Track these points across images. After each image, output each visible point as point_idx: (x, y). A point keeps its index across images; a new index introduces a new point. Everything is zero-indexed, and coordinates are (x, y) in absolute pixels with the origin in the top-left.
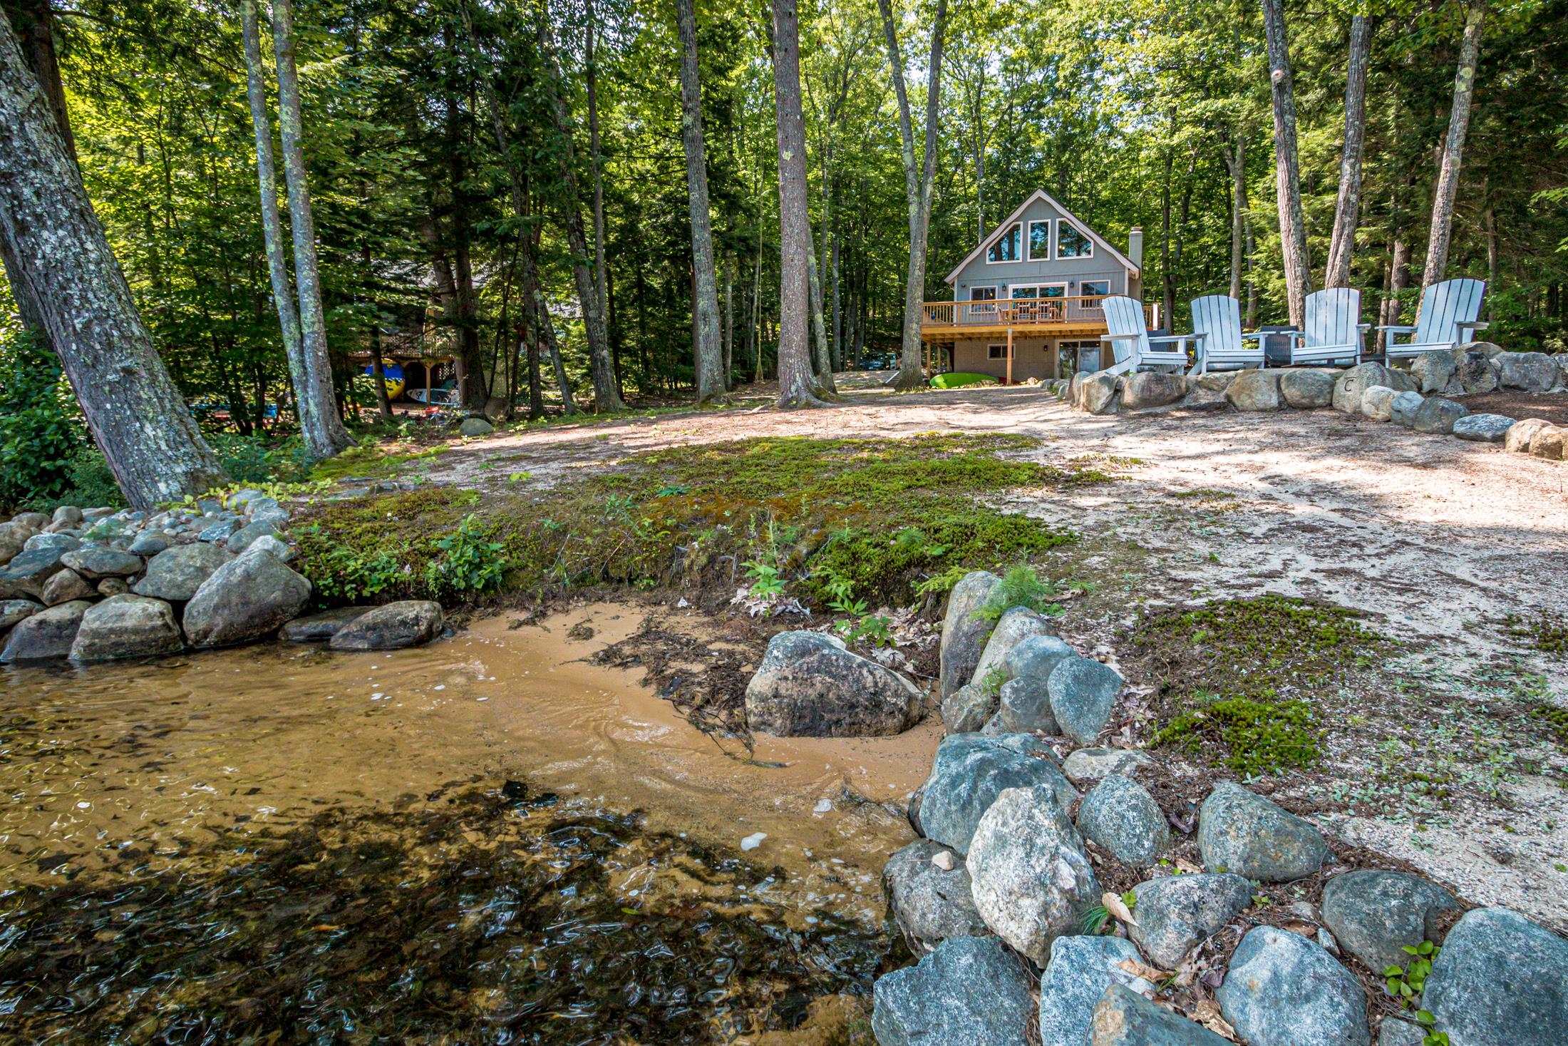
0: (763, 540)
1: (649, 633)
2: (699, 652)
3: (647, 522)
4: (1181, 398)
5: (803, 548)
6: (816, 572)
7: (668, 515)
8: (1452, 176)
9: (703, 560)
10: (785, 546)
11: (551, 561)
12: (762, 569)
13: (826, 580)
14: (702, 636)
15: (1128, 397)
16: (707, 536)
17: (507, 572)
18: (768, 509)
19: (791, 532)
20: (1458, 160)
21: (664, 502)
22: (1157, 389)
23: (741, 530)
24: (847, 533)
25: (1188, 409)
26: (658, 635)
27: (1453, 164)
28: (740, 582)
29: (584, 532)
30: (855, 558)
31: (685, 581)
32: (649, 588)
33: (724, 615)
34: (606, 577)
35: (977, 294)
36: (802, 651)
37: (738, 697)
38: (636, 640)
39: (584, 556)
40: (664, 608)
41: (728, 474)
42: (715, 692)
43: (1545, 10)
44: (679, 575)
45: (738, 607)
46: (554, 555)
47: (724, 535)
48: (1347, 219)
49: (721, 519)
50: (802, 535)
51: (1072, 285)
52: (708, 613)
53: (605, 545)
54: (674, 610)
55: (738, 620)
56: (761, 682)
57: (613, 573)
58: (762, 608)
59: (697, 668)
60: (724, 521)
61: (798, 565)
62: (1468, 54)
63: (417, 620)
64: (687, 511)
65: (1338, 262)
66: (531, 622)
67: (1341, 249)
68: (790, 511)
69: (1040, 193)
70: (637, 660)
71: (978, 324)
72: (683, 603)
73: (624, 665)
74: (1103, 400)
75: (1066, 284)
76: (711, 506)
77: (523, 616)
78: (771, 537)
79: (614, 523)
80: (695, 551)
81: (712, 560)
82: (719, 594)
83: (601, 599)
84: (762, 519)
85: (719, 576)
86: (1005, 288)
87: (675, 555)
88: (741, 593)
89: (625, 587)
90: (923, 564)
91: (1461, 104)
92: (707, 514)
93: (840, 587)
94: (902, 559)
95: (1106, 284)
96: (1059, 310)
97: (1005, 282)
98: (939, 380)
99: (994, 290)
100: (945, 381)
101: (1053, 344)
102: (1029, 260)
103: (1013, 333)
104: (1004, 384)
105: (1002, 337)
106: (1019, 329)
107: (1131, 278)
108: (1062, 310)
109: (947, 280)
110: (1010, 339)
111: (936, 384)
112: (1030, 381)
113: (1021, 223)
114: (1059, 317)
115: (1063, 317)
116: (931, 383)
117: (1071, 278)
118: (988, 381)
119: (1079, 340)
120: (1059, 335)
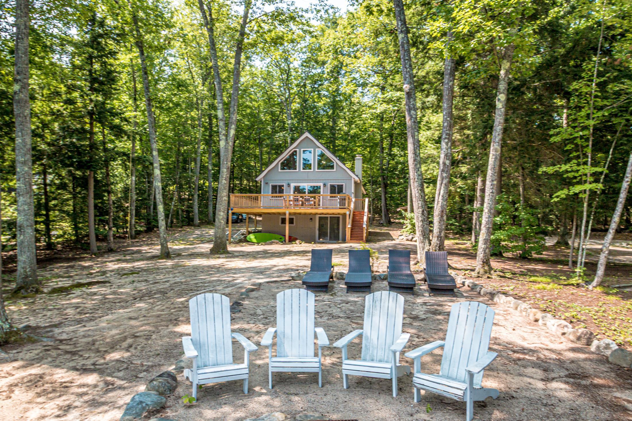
8: (496, 158)
20: (499, 148)
27: (496, 151)
35: (274, 188)
43: (542, 63)
48: (445, 175)
51: (325, 185)
62: (503, 86)
65: (440, 200)
67: (442, 192)
69: (307, 134)
71: (270, 208)
75: (321, 185)
86: (289, 185)
91: (500, 116)
95: (342, 185)
96: (317, 200)
97: (289, 182)
98: (252, 237)
99: (283, 186)
100: (256, 238)
101: (315, 218)
102: (302, 170)
103: (290, 214)
104: (284, 242)
105: (285, 214)
106: (293, 211)
107: (356, 183)
108: (319, 200)
109: (257, 179)
110: (287, 217)
111: (250, 239)
112: (297, 242)
113: (298, 150)
114: (316, 204)
115: (319, 205)
116: (248, 238)
117: (324, 181)
118: (275, 241)
119: (329, 216)
120: (316, 214)
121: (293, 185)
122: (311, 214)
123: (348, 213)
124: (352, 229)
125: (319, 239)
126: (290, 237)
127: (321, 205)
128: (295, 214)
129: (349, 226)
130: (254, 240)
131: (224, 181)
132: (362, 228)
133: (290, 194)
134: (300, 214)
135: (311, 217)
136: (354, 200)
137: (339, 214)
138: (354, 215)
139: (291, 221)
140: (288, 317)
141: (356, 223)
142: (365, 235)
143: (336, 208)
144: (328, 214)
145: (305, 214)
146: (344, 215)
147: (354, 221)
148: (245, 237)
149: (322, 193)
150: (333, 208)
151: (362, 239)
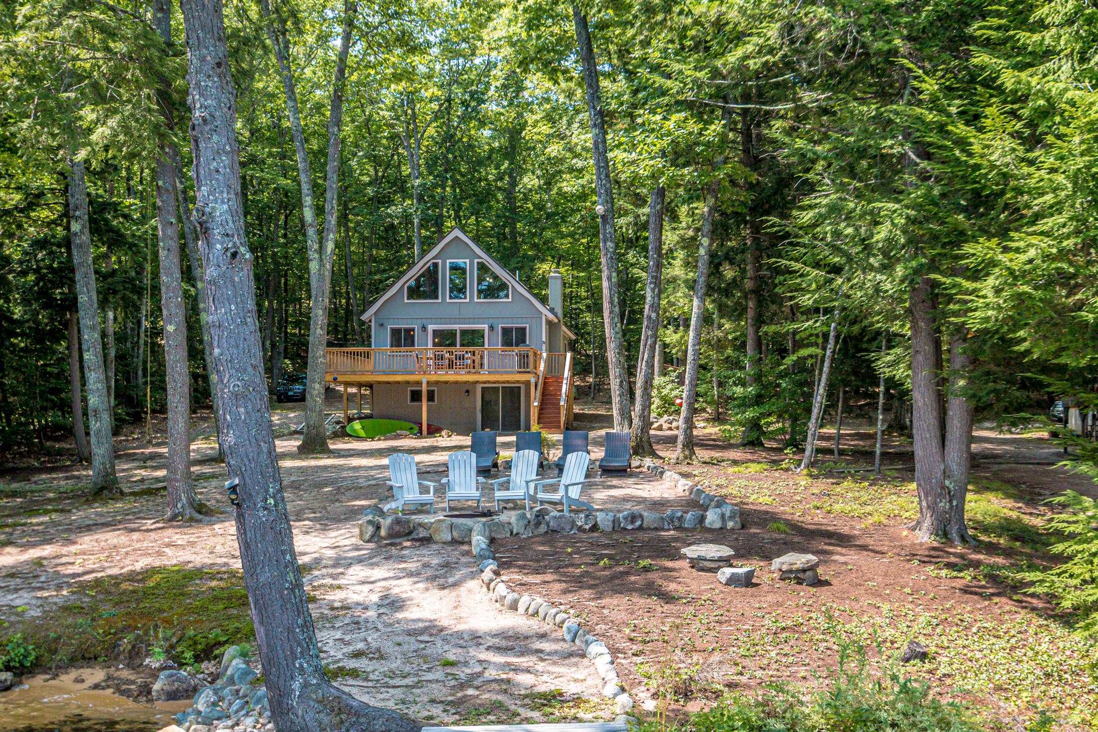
0: (157, 637)
1: (109, 678)
2: (133, 682)
3: (101, 631)
4: (410, 533)
5: (174, 640)
6: (179, 649)
7: (110, 628)
9: (130, 647)
10: (166, 639)
11: (55, 652)
12: (157, 650)
13: (183, 652)
14: (132, 678)
15: (383, 533)
16: (131, 637)
17: (37, 658)
18: (159, 623)
19: (169, 633)
21: (107, 620)
22: (397, 528)
23: (146, 633)
24: (192, 633)
25: (413, 540)
26: (114, 679)
28: (147, 656)
29: (70, 638)
30: (195, 643)
31: (122, 657)
32: (104, 661)
33: (141, 669)
34: (83, 658)
36: (171, 676)
37: (149, 692)
38: (104, 681)
39: (72, 649)
40: (113, 669)
41: (138, 601)
42: (141, 692)
44: (118, 655)
45: (147, 666)
46: (56, 649)
47: (138, 636)
48: (650, 333)
49: (137, 628)
50: (174, 634)
52: (133, 669)
53: (82, 643)
54: (118, 669)
55: (147, 671)
56: (157, 687)
57: (87, 655)
58: (157, 665)
59: (133, 687)
60: (138, 629)
61: (172, 647)
62: (706, 227)
63: (6, 680)
64: (120, 625)
66: (53, 678)
68: (168, 622)
69: (456, 233)
70: (108, 687)
71: (394, 373)
72: (121, 666)
73: (103, 689)
74: (369, 533)
75: (486, 326)
76: (131, 622)
77: (48, 677)
78: (160, 636)
79: (84, 632)
80: (126, 642)
81: (134, 647)
82: (138, 661)
83: (82, 667)
84: (156, 627)
85: (138, 653)
86: (424, 329)
87: (115, 646)
88: (147, 660)
89: (92, 662)
90: (220, 644)
92: (130, 626)
93: (188, 655)
94: (213, 642)
95: (525, 329)
96: (477, 358)
97: (424, 321)
98: (357, 425)
99: (413, 330)
100: (363, 428)
101: (475, 388)
102: (448, 300)
103: (428, 383)
104: (420, 435)
105: (419, 383)
106: (434, 378)
107: (549, 323)
108: (482, 357)
109: (364, 317)
110: (424, 388)
111: (355, 431)
112: (443, 433)
113: (440, 261)
114: (476, 365)
115: (482, 365)
116: (348, 430)
117: (491, 321)
118: (404, 432)
119: (500, 385)
120: (477, 382)
121: (431, 328)
122: (466, 382)
123: (533, 380)
124: (541, 409)
125: (483, 429)
126: (429, 426)
127: (486, 367)
128: (437, 383)
129: (536, 404)
130: (362, 434)
131: (319, 331)
132: (558, 408)
133: (427, 346)
134: (446, 382)
135: (467, 389)
136: (544, 355)
137: (518, 382)
138: (545, 383)
139: (431, 397)
140: (457, 470)
141: (548, 398)
142: (563, 419)
143: (512, 373)
144: (498, 382)
145: (456, 383)
146: (527, 383)
147: (544, 394)
148: (343, 427)
149: (486, 346)
150: (507, 373)
151: (559, 427)
